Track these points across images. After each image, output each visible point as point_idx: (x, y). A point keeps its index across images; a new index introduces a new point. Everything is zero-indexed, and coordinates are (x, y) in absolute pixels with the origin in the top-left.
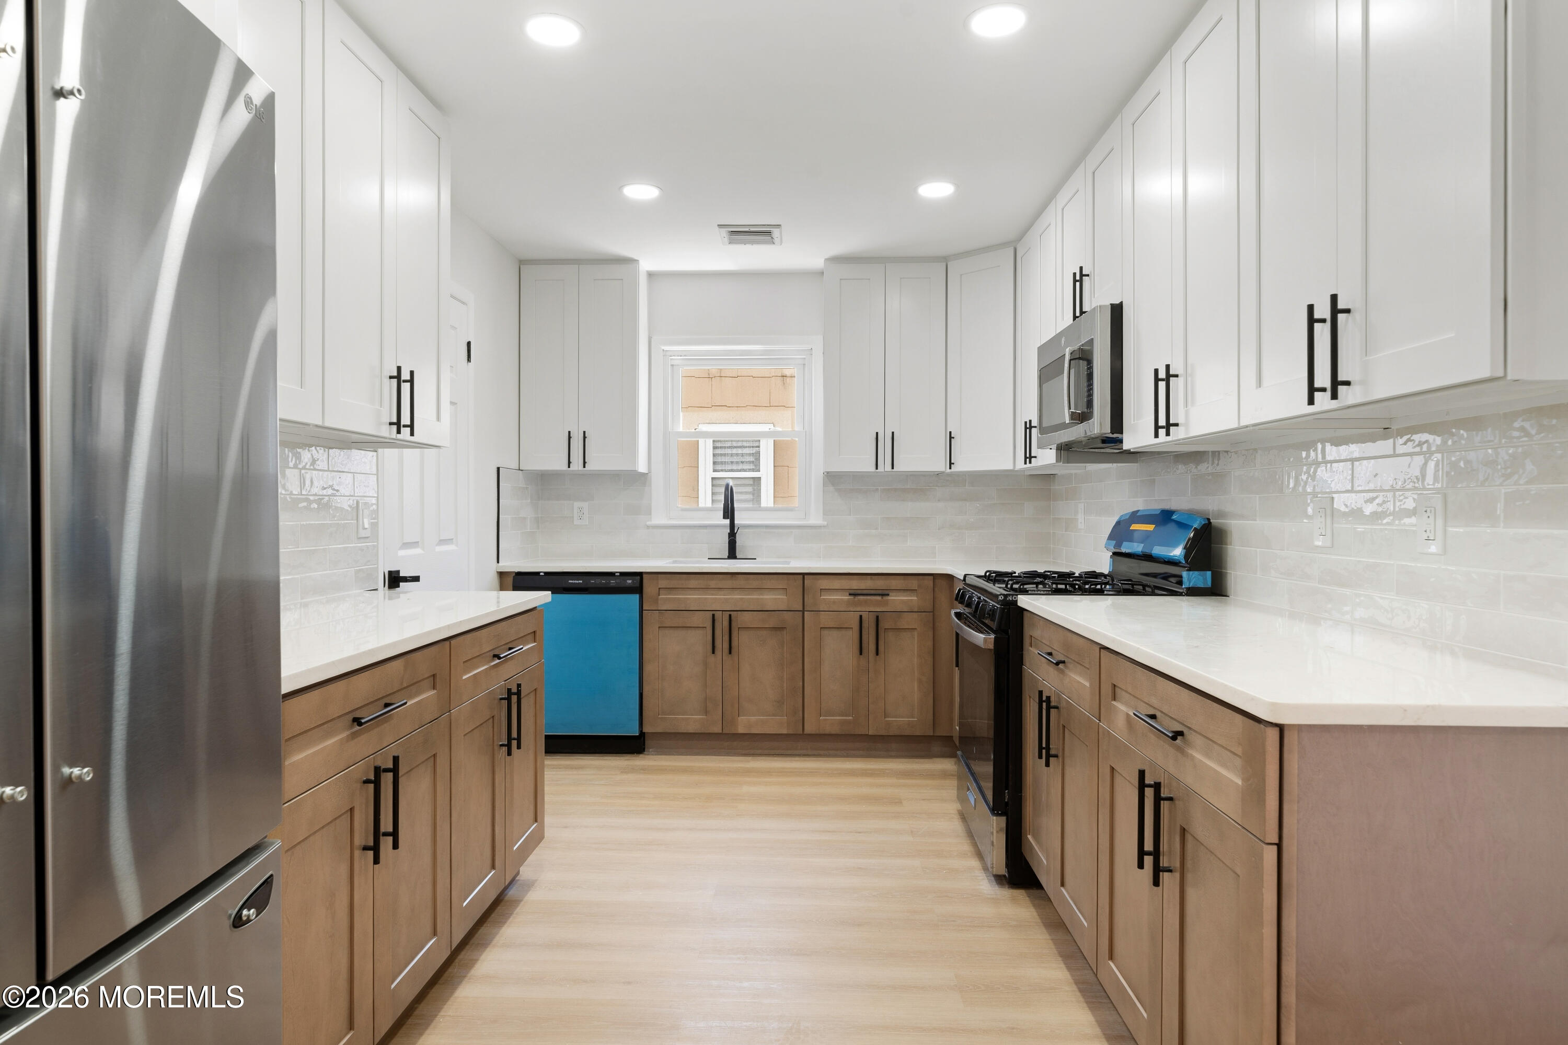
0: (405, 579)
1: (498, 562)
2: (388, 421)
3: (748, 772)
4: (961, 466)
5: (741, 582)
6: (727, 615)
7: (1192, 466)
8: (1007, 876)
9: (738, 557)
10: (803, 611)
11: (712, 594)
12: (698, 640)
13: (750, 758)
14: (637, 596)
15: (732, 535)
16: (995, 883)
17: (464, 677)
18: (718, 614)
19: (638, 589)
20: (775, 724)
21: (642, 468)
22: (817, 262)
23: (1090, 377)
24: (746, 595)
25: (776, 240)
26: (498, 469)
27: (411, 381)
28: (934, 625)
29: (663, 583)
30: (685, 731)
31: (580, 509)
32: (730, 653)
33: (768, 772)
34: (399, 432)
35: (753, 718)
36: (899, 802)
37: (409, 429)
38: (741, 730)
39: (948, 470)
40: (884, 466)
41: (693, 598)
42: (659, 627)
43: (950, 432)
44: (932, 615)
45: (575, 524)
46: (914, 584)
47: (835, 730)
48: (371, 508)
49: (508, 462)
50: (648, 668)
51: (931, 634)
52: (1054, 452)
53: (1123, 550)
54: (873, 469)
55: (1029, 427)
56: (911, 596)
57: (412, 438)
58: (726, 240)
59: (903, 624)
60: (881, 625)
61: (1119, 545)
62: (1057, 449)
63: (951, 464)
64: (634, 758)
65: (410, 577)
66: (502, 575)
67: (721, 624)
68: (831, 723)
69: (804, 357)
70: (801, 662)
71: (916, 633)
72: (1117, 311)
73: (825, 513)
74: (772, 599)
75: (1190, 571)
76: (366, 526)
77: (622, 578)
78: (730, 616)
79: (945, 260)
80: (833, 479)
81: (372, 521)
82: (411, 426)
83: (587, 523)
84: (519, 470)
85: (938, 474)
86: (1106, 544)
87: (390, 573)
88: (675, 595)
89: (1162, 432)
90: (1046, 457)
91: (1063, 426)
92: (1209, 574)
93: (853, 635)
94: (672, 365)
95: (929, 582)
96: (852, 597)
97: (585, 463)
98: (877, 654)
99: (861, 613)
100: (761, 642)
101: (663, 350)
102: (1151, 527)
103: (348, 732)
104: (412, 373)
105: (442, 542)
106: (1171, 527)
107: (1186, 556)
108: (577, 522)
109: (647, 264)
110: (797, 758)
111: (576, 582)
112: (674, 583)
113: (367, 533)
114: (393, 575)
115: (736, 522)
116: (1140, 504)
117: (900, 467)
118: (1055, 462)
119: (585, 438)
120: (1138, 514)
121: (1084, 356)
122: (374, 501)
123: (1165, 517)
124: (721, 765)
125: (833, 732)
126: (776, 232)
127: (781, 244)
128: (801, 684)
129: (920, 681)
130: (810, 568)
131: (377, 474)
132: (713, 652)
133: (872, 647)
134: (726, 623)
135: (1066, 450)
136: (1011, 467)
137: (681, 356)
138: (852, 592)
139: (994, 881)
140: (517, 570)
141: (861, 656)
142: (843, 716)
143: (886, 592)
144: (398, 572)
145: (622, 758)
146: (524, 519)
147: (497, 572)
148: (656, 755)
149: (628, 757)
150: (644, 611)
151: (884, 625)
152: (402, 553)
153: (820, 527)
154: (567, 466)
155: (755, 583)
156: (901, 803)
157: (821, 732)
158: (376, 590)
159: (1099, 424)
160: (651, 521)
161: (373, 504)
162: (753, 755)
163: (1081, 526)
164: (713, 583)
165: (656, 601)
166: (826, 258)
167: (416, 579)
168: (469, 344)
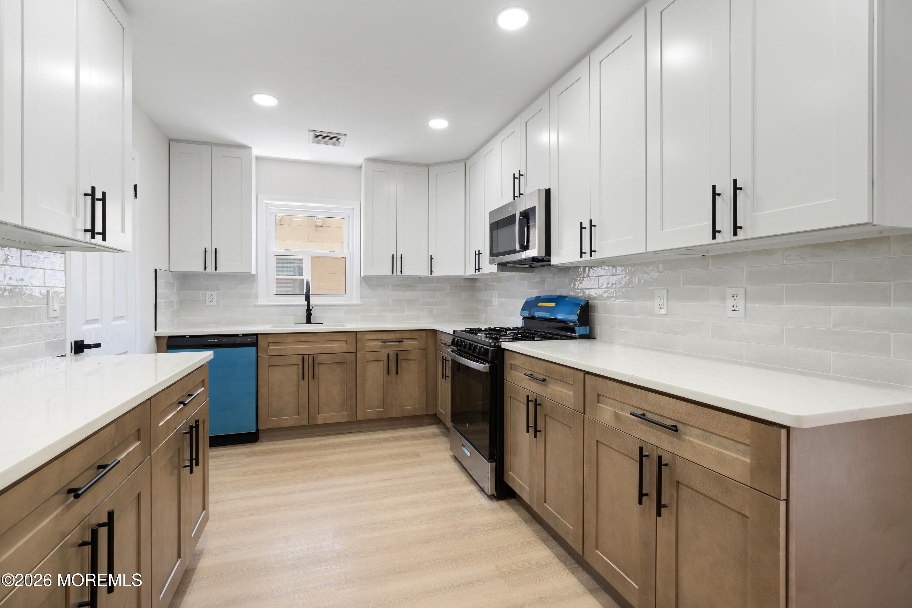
0: (89, 346)
1: (156, 330)
2: (84, 228)
3: (327, 446)
4: (435, 273)
5: (320, 337)
6: (311, 357)
8: (496, 495)
9: (312, 323)
10: (356, 352)
11: (303, 345)
12: (294, 372)
13: (325, 437)
14: (255, 348)
15: (309, 310)
16: (488, 499)
17: (160, 425)
18: (306, 357)
19: (255, 344)
20: (341, 416)
21: (253, 272)
22: (360, 160)
23: (529, 227)
24: (323, 345)
25: (341, 144)
26: (156, 270)
27: (103, 200)
28: (426, 356)
29: (271, 339)
30: (286, 426)
31: (211, 296)
32: (314, 378)
33: (339, 445)
34: (93, 237)
35: (327, 415)
36: (418, 455)
37: (101, 236)
38: (320, 422)
39: (430, 275)
40: (397, 272)
41: (290, 348)
42: (269, 366)
43: (431, 256)
44: (425, 351)
45: (207, 305)
46: (416, 335)
47: (374, 417)
48: (60, 296)
49: (162, 266)
50: (261, 391)
51: (425, 361)
53: (532, 316)
54: (391, 274)
55: (478, 254)
56: (414, 342)
57: (104, 243)
58: (311, 140)
59: (410, 357)
60: (399, 358)
61: (528, 313)
62: (498, 265)
63: (431, 272)
64: (252, 446)
65: (93, 344)
66: (158, 338)
67: (309, 361)
68: (372, 412)
69: (349, 212)
70: (355, 381)
71: (417, 362)
72: (548, 193)
73: (362, 298)
74: (338, 346)
75: (580, 326)
76: (56, 308)
77: (245, 337)
78: (314, 357)
79: (428, 166)
80: (367, 280)
81: (60, 305)
82: (104, 234)
83: (215, 304)
84: (169, 271)
85: (425, 277)
86: (520, 313)
87: (76, 342)
88: (280, 346)
89: (585, 255)
91: (509, 252)
92: (588, 327)
93: (383, 365)
94: (271, 212)
95: (423, 334)
96: (383, 344)
97: (216, 267)
98: (397, 373)
99: (388, 352)
100: (332, 371)
101: (265, 203)
102: (553, 305)
103: (63, 506)
104: (104, 194)
105: (116, 318)
107: (578, 319)
108: (208, 303)
109: (257, 151)
110: (352, 435)
111: (213, 341)
112: (279, 339)
113: (57, 314)
114: (79, 344)
115: (311, 303)
117: (406, 273)
118: (496, 271)
119: (216, 252)
120: (541, 298)
121: (526, 216)
122: (63, 290)
124: (309, 444)
125: (373, 418)
126: (342, 138)
127: (343, 147)
128: (355, 393)
129: (419, 386)
130: (360, 328)
131: (65, 271)
132: (303, 379)
133: (394, 370)
134: (311, 361)
135: (502, 266)
136: (464, 274)
137: (276, 207)
138: (383, 341)
139: (487, 497)
140: (169, 335)
141: (388, 375)
142: (378, 409)
143: (401, 340)
144: (83, 341)
145: (244, 446)
146: (172, 302)
147: (155, 336)
148: (266, 442)
149: (248, 445)
150: (259, 357)
151: (400, 358)
152: (86, 327)
153: (358, 305)
154: (204, 269)
155: (327, 337)
156: (419, 455)
157: (367, 419)
158: (64, 356)
159: (538, 251)
160: (258, 303)
161: (61, 293)
162: (326, 435)
164: (303, 338)
165: (267, 351)
166: (365, 158)
167: (98, 345)
168: (136, 186)
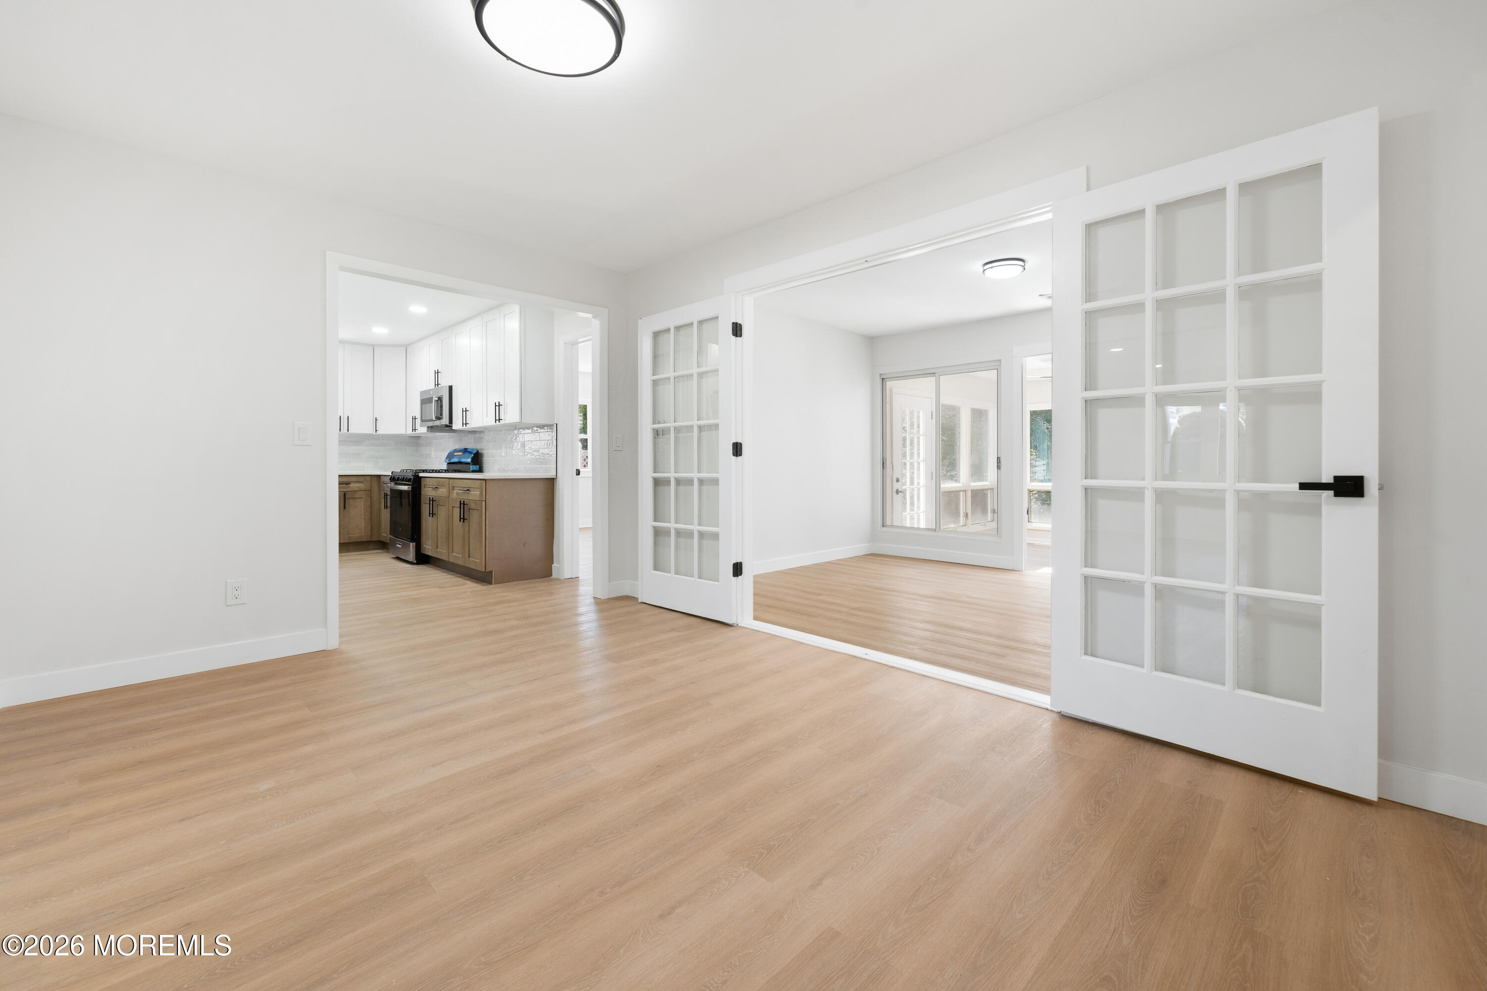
4: (380, 432)
7: (473, 435)
8: (416, 562)
23: (441, 406)
28: (372, 494)
39: (375, 433)
40: (344, 430)
43: (375, 418)
44: (369, 492)
46: (362, 479)
51: (369, 499)
52: (426, 428)
53: (452, 461)
55: (414, 419)
56: (360, 484)
59: (356, 496)
60: (347, 497)
61: (450, 460)
63: (376, 430)
71: (362, 500)
72: (451, 388)
75: (472, 465)
79: (373, 347)
85: (371, 435)
86: (445, 459)
89: (464, 425)
90: (422, 430)
91: (431, 420)
92: (478, 466)
95: (369, 478)
98: (345, 508)
102: (461, 454)
106: (467, 454)
107: (472, 461)
116: (457, 447)
117: (352, 431)
118: (425, 432)
120: (456, 450)
121: (440, 399)
123: (465, 451)
129: (365, 519)
133: (343, 505)
135: (431, 429)
136: (405, 433)
143: (349, 483)
159: (445, 420)
163: (433, 456)
